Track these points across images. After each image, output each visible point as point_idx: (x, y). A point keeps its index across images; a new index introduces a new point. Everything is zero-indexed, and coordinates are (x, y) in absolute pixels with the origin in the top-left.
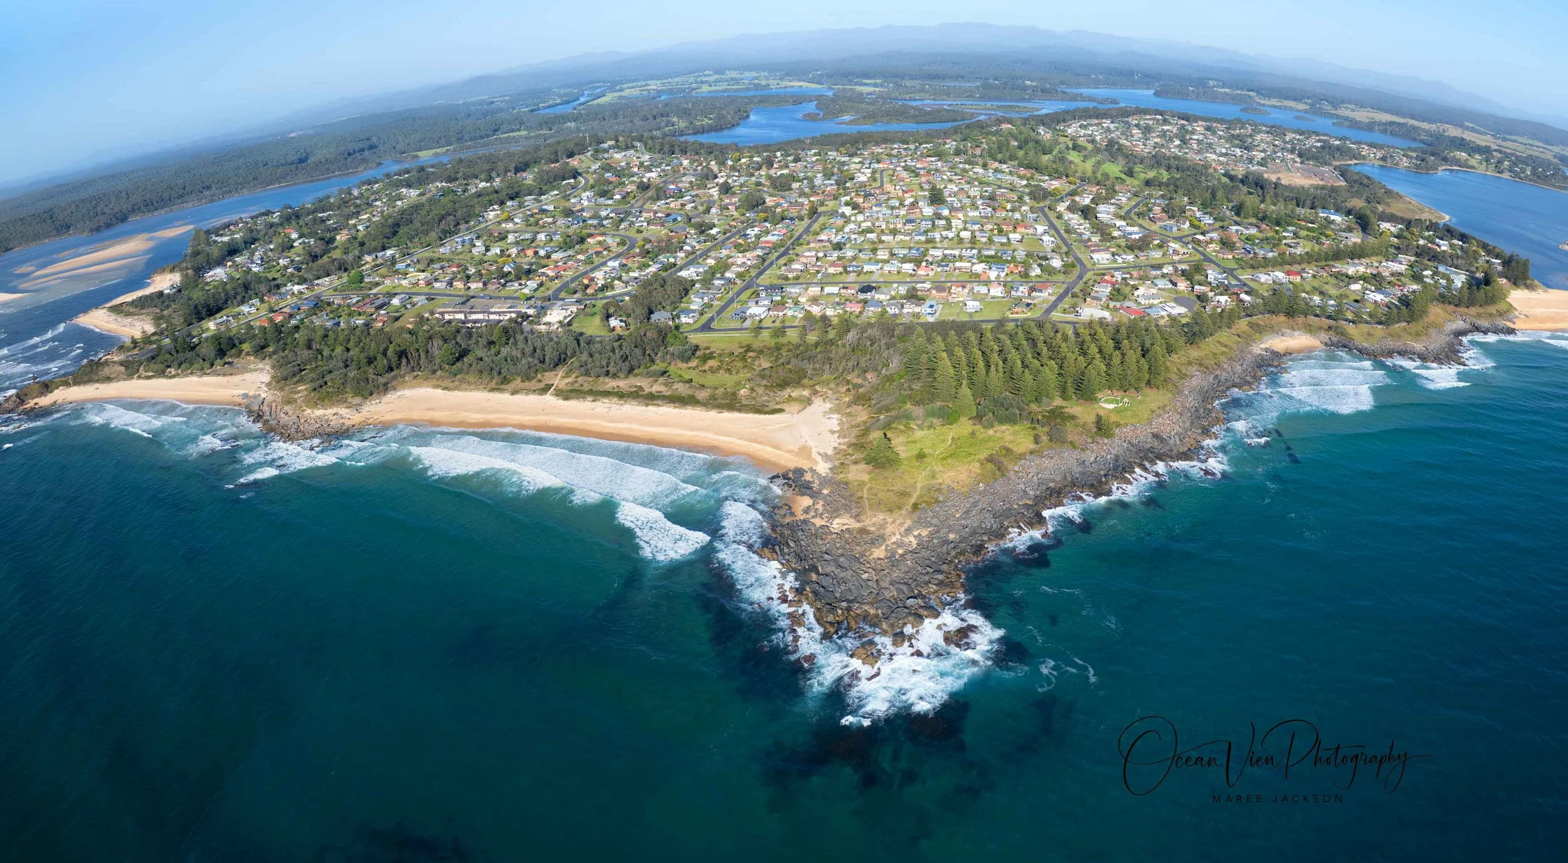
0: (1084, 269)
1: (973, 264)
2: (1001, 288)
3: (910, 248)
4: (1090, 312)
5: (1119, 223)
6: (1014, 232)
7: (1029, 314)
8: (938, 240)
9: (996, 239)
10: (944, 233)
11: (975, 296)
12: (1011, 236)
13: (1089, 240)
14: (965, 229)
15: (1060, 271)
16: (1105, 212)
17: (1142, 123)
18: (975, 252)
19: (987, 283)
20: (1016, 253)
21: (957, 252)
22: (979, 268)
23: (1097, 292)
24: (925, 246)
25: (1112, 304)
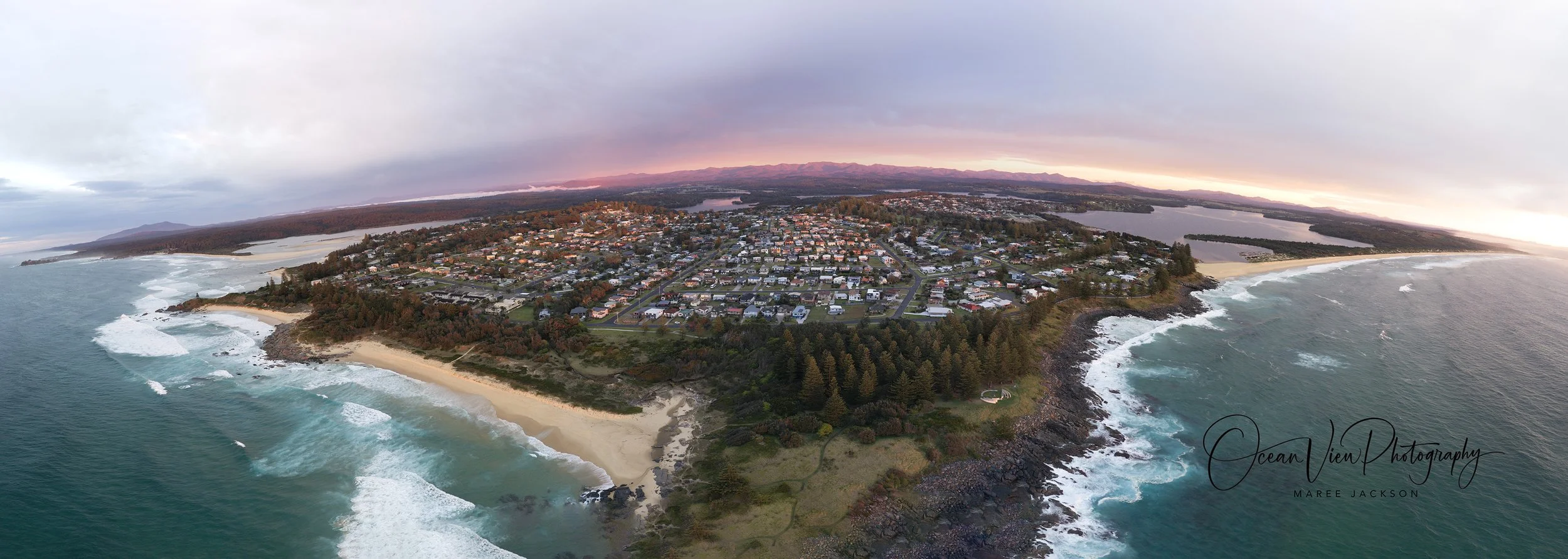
0: (919, 279)
1: (834, 277)
2: (858, 295)
3: (785, 267)
4: (938, 311)
5: (933, 247)
6: (862, 254)
7: (884, 314)
8: (806, 261)
9: (849, 260)
10: (811, 256)
11: (838, 302)
12: (860, 257)
13: (916, 258)
14: (826, 253)
15: (901, 280)
16: (921, 241)
17: (923, 199)
18: (835, 268)
19: (847, 291)
20: (865, 269)
21: (821, 269)
22: (839, 279)
23: (935, 294)
24: (797, 265)
25: (950, 302)
